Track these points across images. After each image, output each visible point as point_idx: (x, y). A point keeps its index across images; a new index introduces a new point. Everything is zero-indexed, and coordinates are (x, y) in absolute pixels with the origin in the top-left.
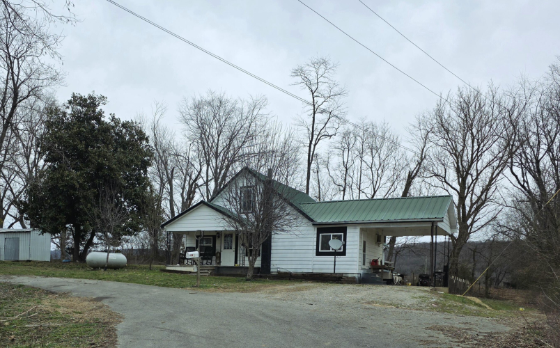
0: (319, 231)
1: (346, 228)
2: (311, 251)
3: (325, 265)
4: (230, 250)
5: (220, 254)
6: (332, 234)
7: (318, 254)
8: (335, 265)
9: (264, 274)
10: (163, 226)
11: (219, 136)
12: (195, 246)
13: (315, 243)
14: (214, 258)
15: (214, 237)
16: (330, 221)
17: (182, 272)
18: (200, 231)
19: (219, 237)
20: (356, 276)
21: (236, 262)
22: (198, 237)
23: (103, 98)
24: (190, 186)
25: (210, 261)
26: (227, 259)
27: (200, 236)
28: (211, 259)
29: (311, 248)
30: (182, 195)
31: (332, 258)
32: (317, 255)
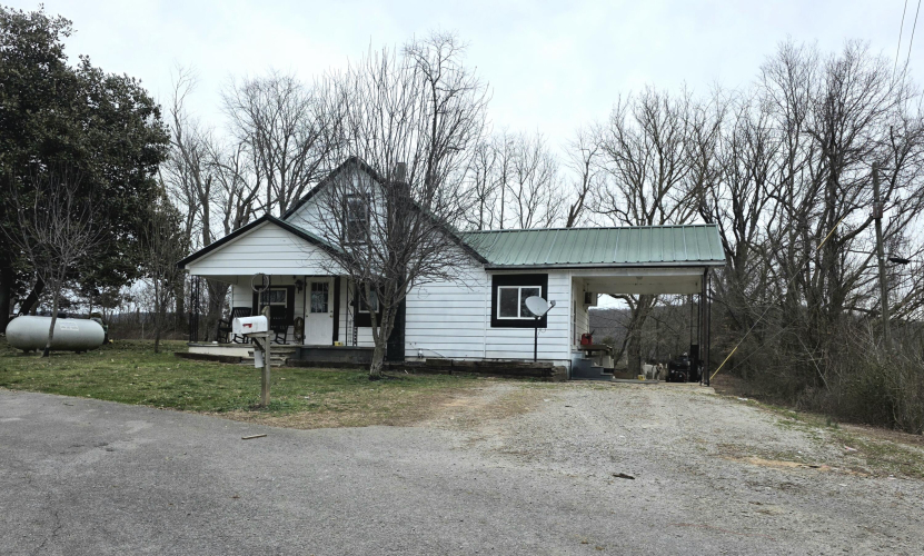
0: (497, 281)
1: (546, 277)
2: (482, 319)
3: (515, 344)
4: (324, 314)
5: (303, 321)
6: (520, 288)
7: (495, 323)
8: (536, 344)
9: (393, 361)
10: (182, 265)
11: (287, 138)
12: (249, 304)
13: (490, 304)
14: (291, 330)
15: (291, 290)
16: (518, 263)
17: (223, 359)
18: (263, 275)
19: (300, 289)
20: (567, 364)
21: (335, 337)
22: (257, 287)
23: (64, 22)
24: (240, 210)
25: (282, 336)
26: (318, 332)
27: (263, 287)
28: (285, 332)
29: (481, 311)
30: (226, 223)
31: (530, 332)
32: (492, 326)
